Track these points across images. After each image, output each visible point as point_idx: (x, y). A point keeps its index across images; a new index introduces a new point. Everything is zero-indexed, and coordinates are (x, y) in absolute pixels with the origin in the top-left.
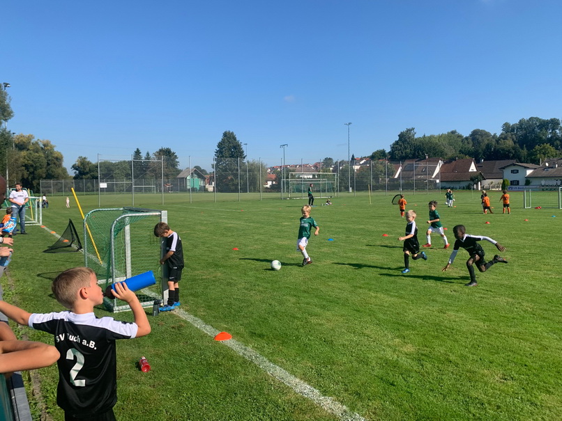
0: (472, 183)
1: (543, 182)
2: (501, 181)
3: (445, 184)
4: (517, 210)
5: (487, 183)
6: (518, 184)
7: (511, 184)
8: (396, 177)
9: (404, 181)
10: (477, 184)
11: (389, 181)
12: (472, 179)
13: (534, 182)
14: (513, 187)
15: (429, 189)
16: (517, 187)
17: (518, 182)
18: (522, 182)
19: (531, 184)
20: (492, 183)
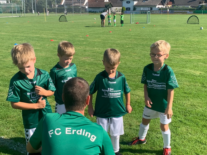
0: (106, 9)
1: (142, 9)
2: (121, 8)
3: (91, 10)
4: (127, 24)
5: (114, 9)
6: (130, 10)
7: (126, 10)
8: (62, 4)
9: (67, 7)
10: (109, 10)
11: (58, 7)
12: (106, 7)
13: (138, 9)
14: (127, 11)
15: (82, 12)
16: (129, 11)
17: (130, 8)
18: (132, 9)
19: (136, 10)
20: (116, 9)
